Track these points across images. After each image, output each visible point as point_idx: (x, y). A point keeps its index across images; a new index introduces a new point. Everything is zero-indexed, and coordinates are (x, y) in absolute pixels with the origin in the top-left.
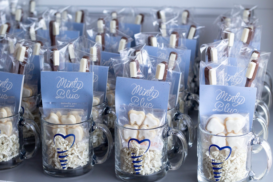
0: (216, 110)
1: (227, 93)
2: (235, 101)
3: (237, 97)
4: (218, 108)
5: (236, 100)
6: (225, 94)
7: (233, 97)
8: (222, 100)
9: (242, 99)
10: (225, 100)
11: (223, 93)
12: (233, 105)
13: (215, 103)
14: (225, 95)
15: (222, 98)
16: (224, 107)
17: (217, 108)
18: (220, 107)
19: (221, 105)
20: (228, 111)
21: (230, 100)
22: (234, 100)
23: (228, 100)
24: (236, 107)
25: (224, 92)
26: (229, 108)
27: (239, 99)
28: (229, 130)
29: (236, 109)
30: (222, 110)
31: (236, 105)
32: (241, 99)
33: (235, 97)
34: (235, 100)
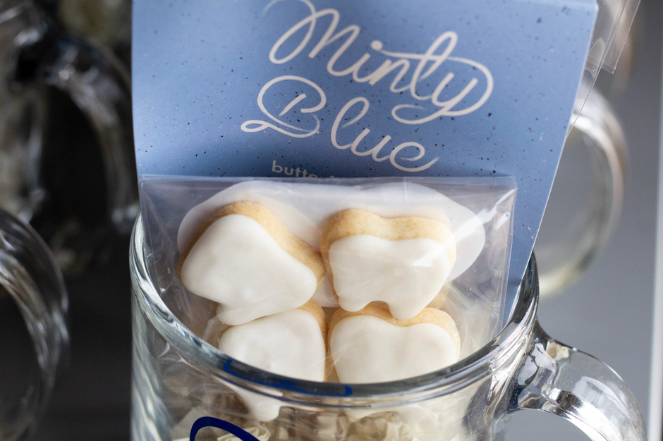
0: (265, 125)
1: (356, 29)
2: (412, 86)
3: (430, 63)
4: (284, 118)
5: (427, 86)
6: (337, 31)
7: (404, 59)
8: (312, 67)
9: (474, 82)
10: (335, 68)
11: (324, 23)
12: (398, 113)
13: (261, 86)
14: (343, 40)
15: (312, 55)
16: (327, 116)
17: (276, 114)
18: (295, 110)
19: (302, 96)
20: (354, 145)
21: (374, 78)
22: (406, 80)
23: (361, 74)
24: (417, 128)
25: (330, 17)
26: (366, 131)
27: (450, 76)
28: (355, 296)
29: (420, 141)
30: (316, 131)
31: (417, 117)
32: (466, 82)
33: (414, 64)
34: (418, 85)
